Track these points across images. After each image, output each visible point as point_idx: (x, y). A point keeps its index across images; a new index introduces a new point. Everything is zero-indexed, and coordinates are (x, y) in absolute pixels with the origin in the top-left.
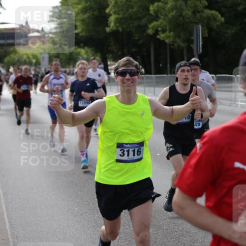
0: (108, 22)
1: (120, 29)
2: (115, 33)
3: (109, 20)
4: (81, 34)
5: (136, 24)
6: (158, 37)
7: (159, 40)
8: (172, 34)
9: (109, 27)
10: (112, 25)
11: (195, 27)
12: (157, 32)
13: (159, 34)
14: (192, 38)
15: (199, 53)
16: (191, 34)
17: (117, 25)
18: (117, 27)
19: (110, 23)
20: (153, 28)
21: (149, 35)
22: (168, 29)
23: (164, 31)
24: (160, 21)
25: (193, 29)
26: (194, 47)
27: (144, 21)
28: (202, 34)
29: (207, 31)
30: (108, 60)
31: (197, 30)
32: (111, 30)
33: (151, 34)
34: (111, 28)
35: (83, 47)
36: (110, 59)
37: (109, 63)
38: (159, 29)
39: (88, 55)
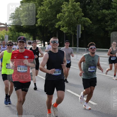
0: (37, 22)
1: (43, 25)
2: (40, 27)
3: (37, 20)
4: (24, 27)
5: (50, 23)
6: (60, 29)
7: (61, 31)
8: (67, 28)
9: (37, 24)
10: (39, 23)
11: (78, 26)
12: (60, 27)
13: (60, 28)
14: (76, 31)
15: (79, 37)
16: (76, 28)
17: (41, 23)
18: (41, 24)
19: (38, 22)
20: (58, 25)
21: (56, 28)
22: (65, 26)
23: (63, 27)
24: (62, 22)
25: (77, 26)
26: (77, 35)
27: (53, 21)
28: (81, 29)
29: (83, 27)
30: (36, 39)
31: (79, 27)
32: (38, 25)
33: (57, 28)
34: (38, 24)
35: (25, 33)
36: (37, 39)
37: (37, 41)
38: (61, 26)
39: (27, 37)
